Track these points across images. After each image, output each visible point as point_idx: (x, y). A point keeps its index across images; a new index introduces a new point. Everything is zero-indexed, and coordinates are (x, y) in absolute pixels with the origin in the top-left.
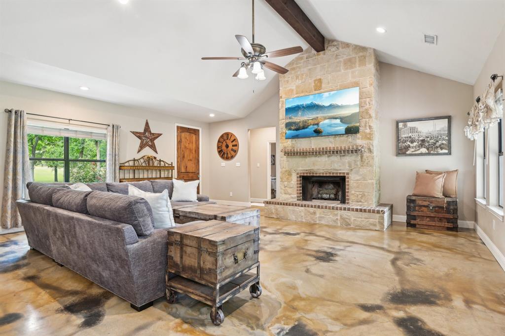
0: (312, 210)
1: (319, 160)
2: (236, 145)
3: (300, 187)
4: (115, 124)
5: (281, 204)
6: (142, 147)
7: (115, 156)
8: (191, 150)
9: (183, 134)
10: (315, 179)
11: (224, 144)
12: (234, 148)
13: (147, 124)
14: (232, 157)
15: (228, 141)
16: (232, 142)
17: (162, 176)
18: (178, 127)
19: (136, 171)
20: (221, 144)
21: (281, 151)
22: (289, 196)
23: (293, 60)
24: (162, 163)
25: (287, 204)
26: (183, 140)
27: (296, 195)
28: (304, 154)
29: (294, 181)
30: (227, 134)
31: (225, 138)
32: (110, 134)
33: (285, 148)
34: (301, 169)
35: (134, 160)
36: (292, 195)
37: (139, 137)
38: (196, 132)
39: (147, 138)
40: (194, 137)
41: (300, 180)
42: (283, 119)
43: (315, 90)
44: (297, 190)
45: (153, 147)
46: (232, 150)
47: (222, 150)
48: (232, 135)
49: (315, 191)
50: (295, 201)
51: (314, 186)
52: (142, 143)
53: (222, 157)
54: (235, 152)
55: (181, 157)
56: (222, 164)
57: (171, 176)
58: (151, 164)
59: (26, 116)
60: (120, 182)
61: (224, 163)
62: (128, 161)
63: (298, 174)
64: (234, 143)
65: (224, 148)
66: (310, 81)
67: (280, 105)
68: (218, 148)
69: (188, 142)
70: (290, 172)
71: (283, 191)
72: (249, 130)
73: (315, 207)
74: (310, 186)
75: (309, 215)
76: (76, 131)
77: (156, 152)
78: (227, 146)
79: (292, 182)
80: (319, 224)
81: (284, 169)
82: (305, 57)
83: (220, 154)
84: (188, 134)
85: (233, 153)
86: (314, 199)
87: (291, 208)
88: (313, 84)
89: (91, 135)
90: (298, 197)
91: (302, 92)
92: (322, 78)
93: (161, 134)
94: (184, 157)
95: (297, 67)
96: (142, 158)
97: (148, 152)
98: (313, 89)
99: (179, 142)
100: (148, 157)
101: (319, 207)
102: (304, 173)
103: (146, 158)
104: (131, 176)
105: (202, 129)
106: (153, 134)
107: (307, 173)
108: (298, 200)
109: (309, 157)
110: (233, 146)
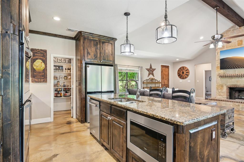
0: (237, 104)
1: (241, 80)
2: (188, 72)
3: (228, 93)
4: (142, 66)
5: (218, 100)
6: (149, 75)
7: (141, 78)
8: (166, 75)
9: (163, 68)
10: (238, 89)
11: (182, 72)
12: (187, 74)
13: (151, 65)
14: (186, 78)
15: (183, 70)
16: (186, 71)
17: (156, 86)
18: (161, 65)
19: (148, 84)
20: (179, 72)
21: (218, 76)
22: (222, 97)
23: (224, 32)
24: (156, 81)
25: (221, 100)
26: (163, 71)
27: (226, 97)
28: (231, 77)
29: (225, 90)
30: (183, 67)
31: (182, 69)
32: (140, 70)
33: (219, 74)
34: (229, 84)
35: (147, 80)
36: (224, 97)
37: (148, 71)
38: (168, 67)
39: (151, 71)
40: (167, 69)
41: (228, 89)
42: (218, 60)
43: (238, 46)
44: (227, 94)
45: (153, 74)
46: (186, 74)
47: (180, 75)
48: (186, 67)
49: (237, 95)
50: (225, 99)
51: (236, 92)
52: (149, 73)
53: (180, 78)
54: (188, 75)
55: (162, 78)
56: (180, 81)
57: (159, 86)
58: (153, 82)
59: (118, 66)
60: (143, 88)
61: (181, 80)
62: (145, 80)
63: (227, 86)
64: (187, 71)
65: (181, 73)
66: (235, 41)
67: (216, 54)
68: (178, 73)
69: (165, 72)
70: (222, 85)
71: (218, 94)
72: (195, 65)
73: (239, 102)
74: (234, 92)
75: (235, 106)
76: (130, 70)
77: (154, 76)
78: (183, 73)
79: (224, 90)
80: (241, 111)
81: (219, 84)
82: (232, 30)
83: (179, 77)
84: (165, 68)
85: (186, 76)
86: (236, 98)
87: (224, 102)
88: (237, 43)
89: (134, 71)
90: (227, 97)
91: (230, 47)
92: (242, 39)
93: (155, 69)
94: (163, 78)
95: (227, 35)
96: (149, 79)
97: (151, 76)
98: (237, 45)
99: (162, 72)
100: (152, 79)
101: (241, 103)
102: (231, 86)
103: (151, 79)
104: (146, 86)
105: (170, 66)
106: (153, 69)
107: (232, 86)
108: (227, 99)
109: (234, 78)
110: (186, 73)
